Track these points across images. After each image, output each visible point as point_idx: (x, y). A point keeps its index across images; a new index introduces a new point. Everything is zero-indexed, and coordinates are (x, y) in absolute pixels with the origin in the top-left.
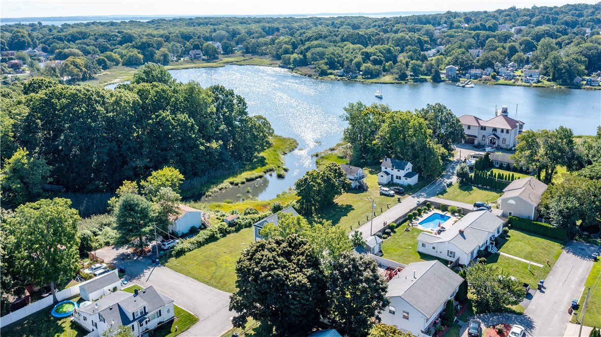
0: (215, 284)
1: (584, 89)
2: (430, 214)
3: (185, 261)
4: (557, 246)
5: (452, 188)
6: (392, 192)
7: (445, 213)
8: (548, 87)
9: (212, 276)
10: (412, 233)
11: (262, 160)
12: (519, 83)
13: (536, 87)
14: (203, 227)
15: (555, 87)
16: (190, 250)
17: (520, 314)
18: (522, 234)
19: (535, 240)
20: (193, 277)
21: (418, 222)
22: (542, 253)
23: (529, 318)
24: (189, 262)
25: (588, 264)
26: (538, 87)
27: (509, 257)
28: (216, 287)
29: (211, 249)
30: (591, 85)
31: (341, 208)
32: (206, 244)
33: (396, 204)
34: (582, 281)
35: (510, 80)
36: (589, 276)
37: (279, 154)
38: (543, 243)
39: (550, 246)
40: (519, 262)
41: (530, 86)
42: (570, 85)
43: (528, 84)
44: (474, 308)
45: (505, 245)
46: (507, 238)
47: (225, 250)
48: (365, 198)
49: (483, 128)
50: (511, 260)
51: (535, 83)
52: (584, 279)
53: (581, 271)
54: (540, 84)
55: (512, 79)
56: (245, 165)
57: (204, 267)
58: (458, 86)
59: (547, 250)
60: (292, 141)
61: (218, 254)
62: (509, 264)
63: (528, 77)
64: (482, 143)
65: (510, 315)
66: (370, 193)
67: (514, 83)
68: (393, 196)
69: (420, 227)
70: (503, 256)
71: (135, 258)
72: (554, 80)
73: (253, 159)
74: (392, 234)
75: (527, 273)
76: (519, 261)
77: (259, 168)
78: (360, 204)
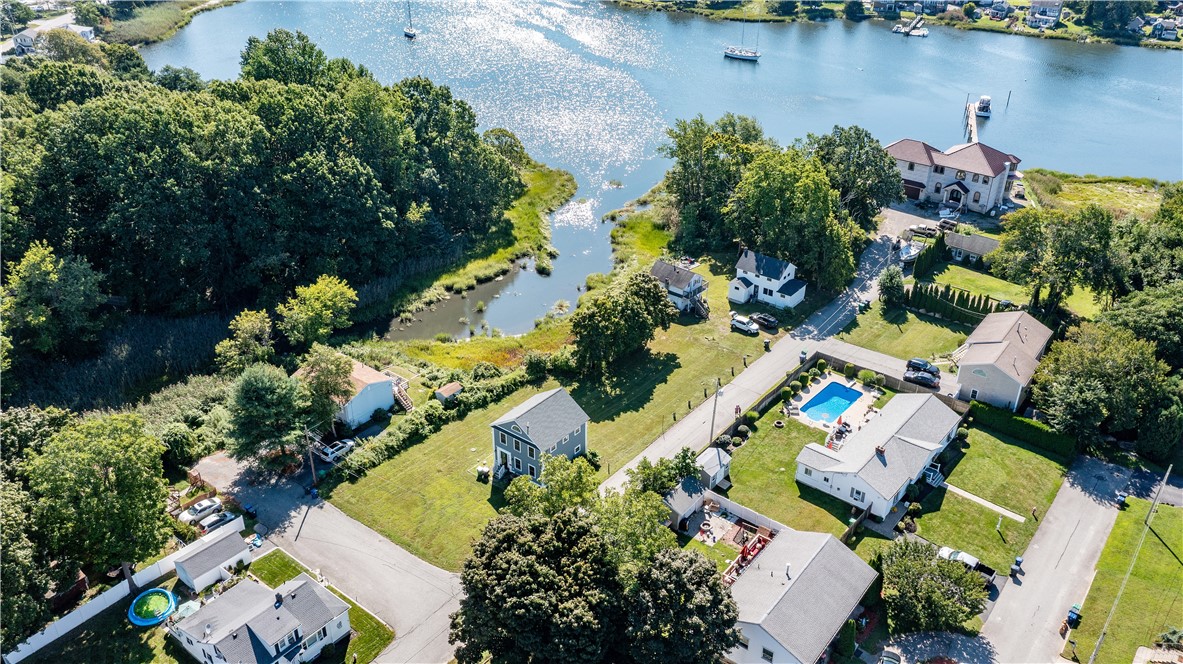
0: (422, 550)
1: (1146, 46)
2: (824, 383)
3: (367, 493)
4: (1053, 469)
5: (868, 314)
6: (755, 327)
7: (852, 383)
8: (1075, 40)
9: (417, 530)
10: (789, 433)
11: (506, 228)
12: (1019, 27)
13: (1052, 38)
14: (396, 407)
15: (1088, 40)
16: (374, 465)
17: (973, 634)
18: (993, 439)
19: (1015, 454)
20: (382, 532)
21: (800, 405)
22: (1024, 487)
23: (988, 643)
24: (373, 493)
25: (1108, 513)
26: (1056, 38)
27: (963, 499)
28: (423, 556)
29: (413, 463)
30: (1160, 39)
31: (655, 360)
32: (403, 449)
33: (761, 355)
34: (1092, 557)
35: (1002, 19)
36: (1107, 546)
37: (541, 215)
38: (1030, 464)
39: (1041, 471)
40: (982, 510)
41: (1038, 36)
42: (1120, 36)
43: (1037, 31)
44: (889, 621)
45: (958, 468)
46: (963, 450)
47: (439, 465)
48: (702, 338)
49: (939, 170)
50: (967, 507)
51: (1050, 28)
52: (1096, 552)
53: (1092, 533)
54: (1059, 32)
55: (1006, 17)
56: (473, 241)
57: (403, 507)
58: (896, 32)
59: (1035, 481)
60: (566, 177)
61: (426, 474)
62: (962, 516)
63: (1037, 16)
64: (935, 197)
65: (954, 636)
66: (713, 324)
67: (1008, 27)
68: (755, 335)
69: (803, 418)
70: (953, 494)
71: (273, 481)
72: (1088, 22)
73: (490, 228)
74: (750, 434)
75: (994, 537)
76: (981, 507)
77: (501, 250)
78: (694, 352)
